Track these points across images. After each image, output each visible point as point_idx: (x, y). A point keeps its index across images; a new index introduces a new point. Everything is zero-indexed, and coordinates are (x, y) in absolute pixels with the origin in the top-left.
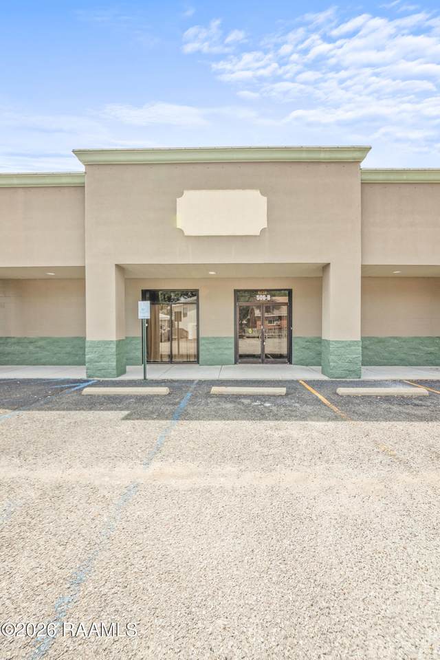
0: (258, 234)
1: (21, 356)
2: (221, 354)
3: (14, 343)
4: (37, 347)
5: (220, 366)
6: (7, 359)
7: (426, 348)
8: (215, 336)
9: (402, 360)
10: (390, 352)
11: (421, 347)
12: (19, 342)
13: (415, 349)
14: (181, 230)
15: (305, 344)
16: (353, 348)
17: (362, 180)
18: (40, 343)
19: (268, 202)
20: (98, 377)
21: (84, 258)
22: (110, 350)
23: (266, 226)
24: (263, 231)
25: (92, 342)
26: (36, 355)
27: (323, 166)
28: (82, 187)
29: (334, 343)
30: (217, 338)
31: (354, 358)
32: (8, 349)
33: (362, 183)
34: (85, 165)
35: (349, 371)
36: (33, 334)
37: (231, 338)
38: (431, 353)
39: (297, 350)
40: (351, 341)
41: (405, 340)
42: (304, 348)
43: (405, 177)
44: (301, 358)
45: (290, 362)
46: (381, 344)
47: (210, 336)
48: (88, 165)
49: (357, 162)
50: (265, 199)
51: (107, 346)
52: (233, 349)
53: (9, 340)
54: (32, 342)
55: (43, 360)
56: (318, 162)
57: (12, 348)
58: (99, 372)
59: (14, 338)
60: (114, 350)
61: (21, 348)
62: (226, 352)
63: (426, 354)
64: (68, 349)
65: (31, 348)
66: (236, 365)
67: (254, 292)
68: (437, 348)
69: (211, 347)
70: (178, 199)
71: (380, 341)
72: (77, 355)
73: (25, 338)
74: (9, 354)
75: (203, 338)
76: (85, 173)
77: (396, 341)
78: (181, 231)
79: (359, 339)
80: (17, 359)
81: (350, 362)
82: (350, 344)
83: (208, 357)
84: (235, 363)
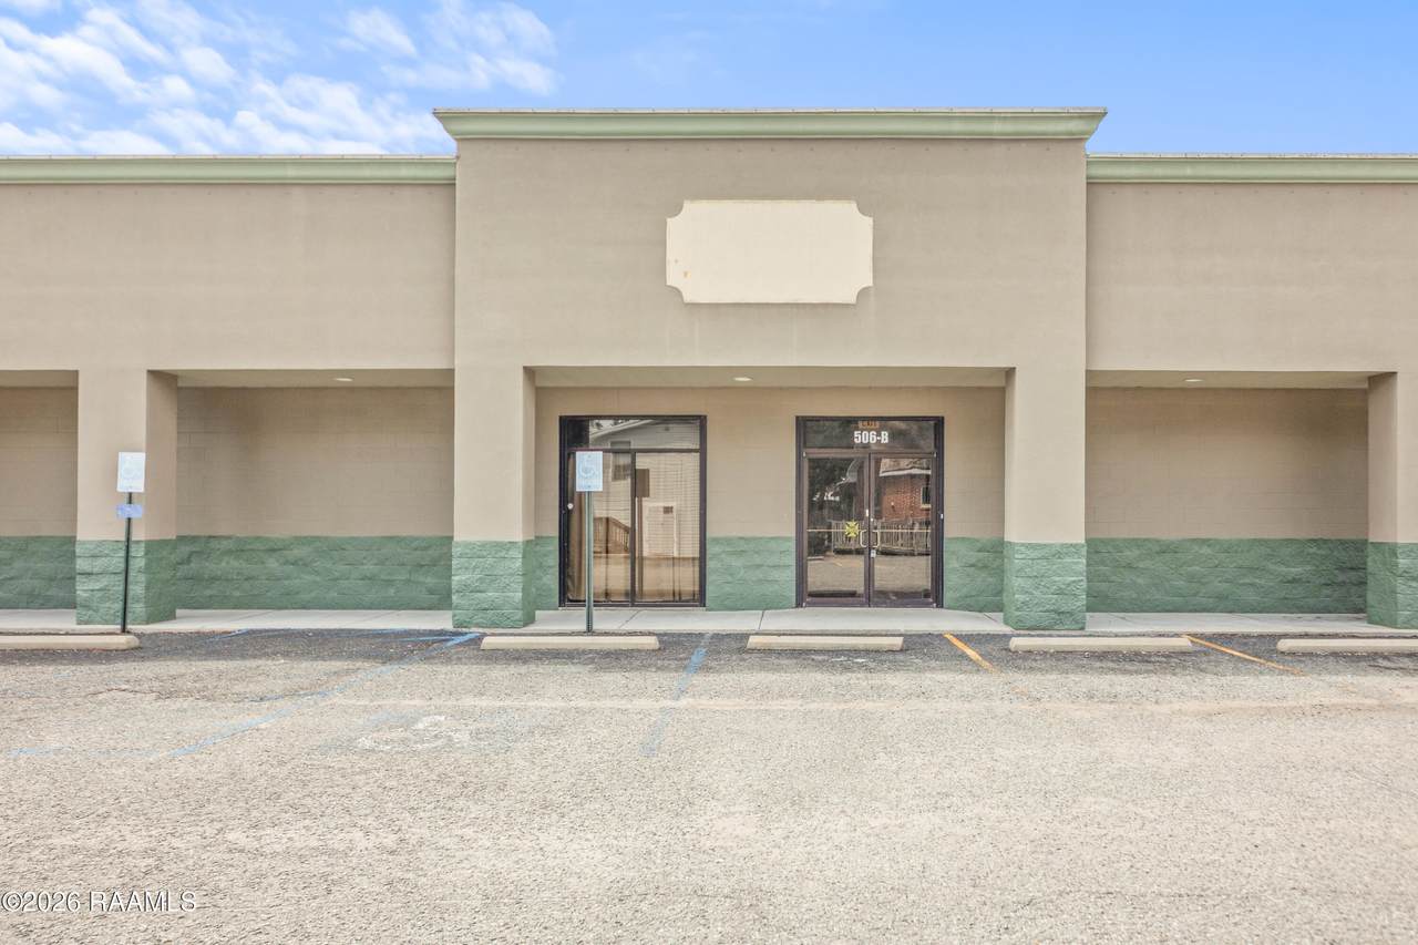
0: (852, 299)
1: (246, 585)
2: (760, 581)
3: (229, 552)
4: (287, 562)
5: (761, 612)
6: (208, 592)
7: (1283, 569)
8: (748, 534)
9: (1221, 597)
10: (1191, 578)
11: (1271, 567)
12: (241, 548)
13: (1251, 569)
14: (676, 289)
15: (974, 557)
16: (1068, 560)
17: (1087, 178)
18: (297, 552)
19: (876, 227)
20: (478, 625)
21: (451, 350)
22: (507, 563)
23: (870, 283)
24: (863, 293)
25: (467, 545)
26: (286, 582)
27: (1000, 150)
28: (450, 184)
29: (1023, 549)
30: (755, 539)
31: (1069, 585)
32: (212, 567)
33: (1088, 183)
34: (456, 139)
35: (1059, 614)
36: (280, 530)
37: (787, 539)
38: (1294, 581)
39: (954, 570)
40: (1062, 545)
41: (1229, 548)
42: (972, 566)
43: (1188, 171)
44: (965, 591)
45: (940, 604)
46: (1168, 557)
47: (735, 534)
48: (463, 139)
49: (1077, 139)
50: (869, 221)
51: (502, 554)
52: (794, 568)
53: (214, 544)
54: (273, 550)
55: (305, 597)
56: (989, 140)
57: (224, 564)
58: (481, 615)
59: (229, 538)
60: (519, 563)
61: (244, 565)
62: (775, 574)
63: (1281, 581)
64: (369, 568)
65: (273, 564)
66: (800, 609)
67: (849, 423)
68: (1308, 568)
69: (737, 562)
70: (669, 220)
71: (1166, 549)
72: (389, 583)
73: (258, 538)
74: (214, 579)
75: (716, 540)
76: (458, 157)
77: (1205, 550)
78: (677, 292)
79: (1083, 542)
80: (237, 594)
81: (1060, 592)
82: (1061, 552)
83: (728, 589)
84: (799, 605)
